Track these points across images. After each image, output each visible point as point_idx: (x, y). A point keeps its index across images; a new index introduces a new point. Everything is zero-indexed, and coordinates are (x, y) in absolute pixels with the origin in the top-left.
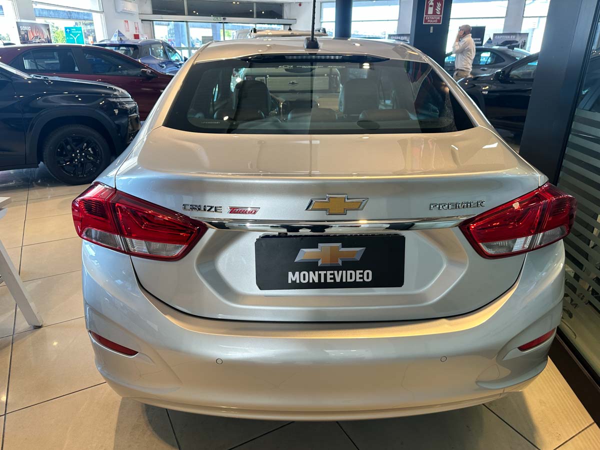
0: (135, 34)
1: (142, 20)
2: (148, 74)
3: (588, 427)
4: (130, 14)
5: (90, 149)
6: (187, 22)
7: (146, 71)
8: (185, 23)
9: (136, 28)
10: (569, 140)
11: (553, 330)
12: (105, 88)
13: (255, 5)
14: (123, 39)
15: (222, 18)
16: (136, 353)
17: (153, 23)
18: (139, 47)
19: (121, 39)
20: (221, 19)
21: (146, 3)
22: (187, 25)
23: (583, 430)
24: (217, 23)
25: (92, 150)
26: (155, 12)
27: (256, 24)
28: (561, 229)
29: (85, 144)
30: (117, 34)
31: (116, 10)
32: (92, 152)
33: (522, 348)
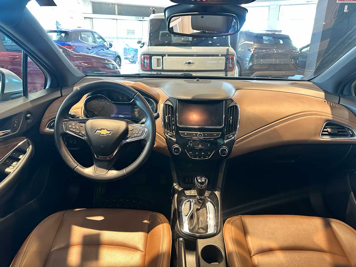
1: (85, 18)
8: (115, 20)
17: (92, 20)
19: (57, 26)
20: (141, 18)
21: (88, 6)
26: (94, 12)
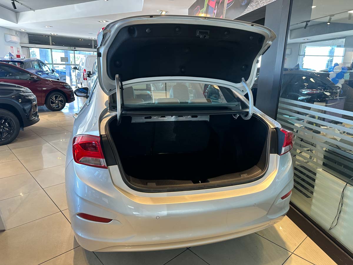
0: (17, 54)
1: (22, 47)
2: (35, 79)
3: (305, 238)
4: (15, 43)
5: (6, 124)
6: (51, 49)
7: (34, 77)
8: (50, 50)
9: (18, 51)
10: (278, 111)
11: (291, 191)
12: (15, 86)
13: (93, 42)
14: (13, 57)
15: (73, 48)
16: (110, 220)
17: (29, 49)
18: (24, 63)
19: (11, 57)
21: (25, 37)
22: (51, 51)
23: (304, 240)
24: (70, 50)
25: (8, 124)
26: (30, 42)
27: (94, 52)
28: (289, 147)
29: (3, 120)
30: (9, 54)
31: (5, 40)
32: (7, 125)
33: (283, 198)
